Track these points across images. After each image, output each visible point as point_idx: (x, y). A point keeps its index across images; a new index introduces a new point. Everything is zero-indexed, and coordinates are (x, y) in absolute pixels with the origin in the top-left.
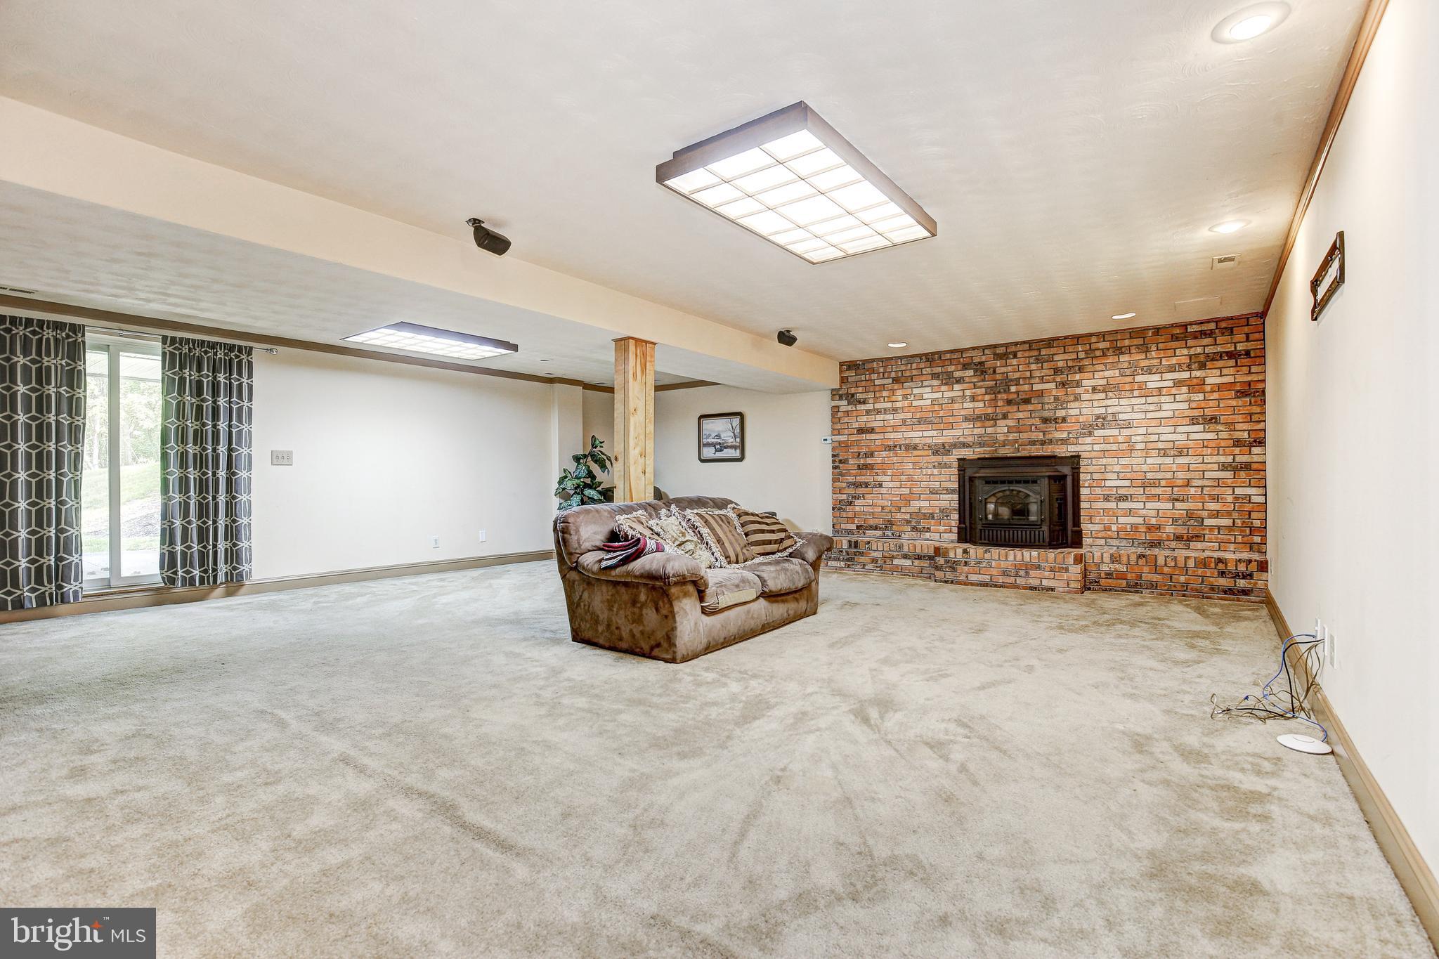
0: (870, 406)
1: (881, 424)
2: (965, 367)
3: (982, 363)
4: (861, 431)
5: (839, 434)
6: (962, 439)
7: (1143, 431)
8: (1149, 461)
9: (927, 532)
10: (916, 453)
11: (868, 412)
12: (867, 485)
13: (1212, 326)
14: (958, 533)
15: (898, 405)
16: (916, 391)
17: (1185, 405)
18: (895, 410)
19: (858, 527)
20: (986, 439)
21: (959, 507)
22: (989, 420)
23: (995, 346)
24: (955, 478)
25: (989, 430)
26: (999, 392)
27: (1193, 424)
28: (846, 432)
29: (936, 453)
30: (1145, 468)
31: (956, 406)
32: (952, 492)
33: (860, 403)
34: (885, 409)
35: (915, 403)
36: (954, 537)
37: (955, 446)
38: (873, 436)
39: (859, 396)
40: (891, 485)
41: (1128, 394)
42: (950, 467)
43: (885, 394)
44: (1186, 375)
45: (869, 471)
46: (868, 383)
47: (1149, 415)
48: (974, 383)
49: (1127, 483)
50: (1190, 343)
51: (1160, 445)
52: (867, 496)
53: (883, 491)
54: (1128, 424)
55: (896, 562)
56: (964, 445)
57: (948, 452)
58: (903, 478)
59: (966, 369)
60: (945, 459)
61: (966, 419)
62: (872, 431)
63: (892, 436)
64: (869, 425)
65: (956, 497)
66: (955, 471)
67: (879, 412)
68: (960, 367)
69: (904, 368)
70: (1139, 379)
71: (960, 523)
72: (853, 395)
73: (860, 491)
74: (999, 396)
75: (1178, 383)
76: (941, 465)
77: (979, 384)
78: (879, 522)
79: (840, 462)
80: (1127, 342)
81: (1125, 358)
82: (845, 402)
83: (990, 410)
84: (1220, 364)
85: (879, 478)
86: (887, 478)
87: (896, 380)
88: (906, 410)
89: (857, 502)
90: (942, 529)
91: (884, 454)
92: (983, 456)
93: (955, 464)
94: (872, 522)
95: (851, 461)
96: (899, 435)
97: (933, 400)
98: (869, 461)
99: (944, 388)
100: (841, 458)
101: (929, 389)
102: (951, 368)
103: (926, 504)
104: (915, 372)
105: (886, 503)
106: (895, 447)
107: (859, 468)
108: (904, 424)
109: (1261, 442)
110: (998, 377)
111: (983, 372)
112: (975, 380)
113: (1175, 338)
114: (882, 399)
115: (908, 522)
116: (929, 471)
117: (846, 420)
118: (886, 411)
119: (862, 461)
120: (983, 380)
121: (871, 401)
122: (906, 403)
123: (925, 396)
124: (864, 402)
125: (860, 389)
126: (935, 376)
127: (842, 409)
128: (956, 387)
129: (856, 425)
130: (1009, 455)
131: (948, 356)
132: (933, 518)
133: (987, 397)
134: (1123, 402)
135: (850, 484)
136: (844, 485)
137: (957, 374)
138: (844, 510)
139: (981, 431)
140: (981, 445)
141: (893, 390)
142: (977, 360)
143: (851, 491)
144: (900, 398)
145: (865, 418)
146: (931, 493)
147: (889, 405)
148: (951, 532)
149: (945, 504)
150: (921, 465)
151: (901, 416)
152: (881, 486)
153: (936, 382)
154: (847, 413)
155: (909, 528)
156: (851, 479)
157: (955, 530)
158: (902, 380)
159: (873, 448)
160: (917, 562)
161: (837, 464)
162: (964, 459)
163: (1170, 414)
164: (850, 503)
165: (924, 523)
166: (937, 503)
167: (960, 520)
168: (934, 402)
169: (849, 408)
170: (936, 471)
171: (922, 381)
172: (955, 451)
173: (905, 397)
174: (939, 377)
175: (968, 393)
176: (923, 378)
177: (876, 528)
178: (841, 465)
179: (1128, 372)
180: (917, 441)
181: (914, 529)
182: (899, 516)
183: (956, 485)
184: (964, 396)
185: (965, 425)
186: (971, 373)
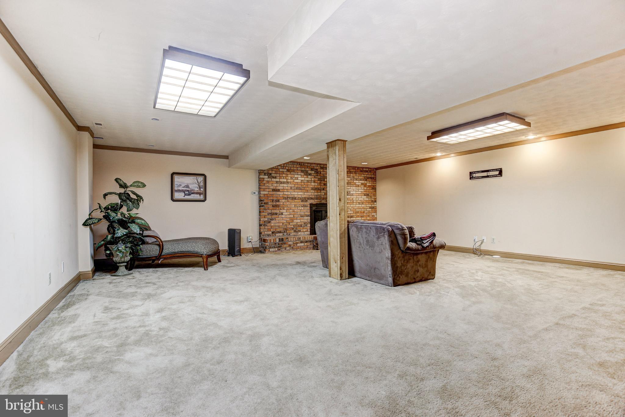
0: (278, 180)
1: (282, 188)
2: (312, 170)
3: (317, 169)
4: (274, 190)
5: (264, 191)
6: (311, 196)
7: (355, 197)
8: (357, 206)
9: (299, 232)
10: (295, 201)
11: (277, 182)
12: (276, 214)
13: (367, 169)
14: (310, 231)
15: (289, 181)
16: (296, 176)
17: (363, 190)
18: (288, 183)
19: (272, 233)
20: (318, 197)
21: (310, 222)
22: (319, 190)
23: (321, 164)
24: (309, 211)
25: (319, 194)
26: (322, 181)
27: (365, 196)
28: (267, 190)
29: (302, 201)
30: (356, 208)
31: (309, 184)
32: (308, 216)
33: (273, 178)
34: (284, 182)
35: (295, 181)
36: (309, 233)
37: (308, 199)
38: (279, 193)
39: (273, 175)
40: (286, 214)
41: (352, 185)
42: (307, 207)
43: (284, 175)
44: (363, 182)
45: (277, 208)
46: (277, 170)
47: (357, 192)
48: (315, 176)
49: (352, 212)
50: (364, 173)
51: (359, 201)
52: (276, 219)
53: (283, 216)
54: (352, 195)
55: (298, 245)
56: (312, 199)
57: (306, 201)
58: (291, 211)
59: (312, 171)
60: (305, 203)
61: (312, 189)
62: (278, 190)
63: (286, 193)
64: (277, 188)
65: (309, 218)
66: (309, 208)
67: (281, 183)
68: (310, 169)
69: (291, 166)
70: (355, 181)
71: (311, 228)
72: (270, 174)
73: (274, 216)
74: (322, 182)
75: (362, 184)
76: (304, 206)
77: (316, 177)
78: (281, 230)
79: (265, 203)
80: (352, 170)
81: (352, 175)
82: (267, 177)
83: (319, 187)
84: (369, 180)
85: (282, 211)
86: (285, 211)
87: (288, 170)
88: (292, 183)
89: (272, 222)
90: (305, 230)
91: (283, 201)
92: (317, 203)
93: (309, 206)
94: (278, 230)
95: (270, 203)
96: (289, 193)
97: (301, 180)
98: (277, 203)
99: (305, 176)
100: (265, 201)
101: (300, 176)
102: (308, 169)
103: (299, 221)
104: (295, 169)
105: (284, 221)
106: (288, 198)
107: (273, 206)
108: (291, 188)
109: (376, 201)
110: (322, 175)
111: (317, 173)
112: (315, 175)
113: (361, 171)
114: (283, 178)
115: (293, 229)
116: (300, 208)
117: (267, 184)
118: (284, 183)
119: (274, 203)
120: (317, 176)
121: (278, 178)
122: (292, 181)
123: (299, 178)
124: (275, 178)
125: (274, 172)
126: (302, 171)
127: (265, 179)
128: (309, 177)
129: (272, 187)
130: (325, 203)
131: (306, 165)
132: (302, 226)
133: (318, 182)
134: (351, 188)
135: (269, 214)
136: (267, 214)
137: (310, 172)
138: (266, 225)
139: (316, 194)
140: (317, 199)
141: (287, 174)
142: (315, 168)
143: (270, 217)
144: (290, 178)
145: (275, 185)
146: (301, 217)
147: (285, 180)
148: (307, 231)
149: (306, 221)
150: (297, 206)
151: (290, 185)
152: (282, 214)
153: (302, 174)
154: (268, 182)
155: (293, 231)
156: (269, 211)
157: (309, 230)
158: (291, 171)
159: (279, 198)
160: (306, 244)
161: (263, 205)
162: (312, 204)
163: (360, 192)
164: (269, 222)
165: (299, 229)
166: (303, 220)
167: (311, 227)
168: (302, 181)
169: (269, 180)
170: (302, 208)
171: (298, 173)
172: (309, 201)
173: (292, 178)
174: (303, 172)
175: (313, 179)
176: (298, 171)
177: (280, 232)
178: (265, 205)
179: (352, 179)
180: (296, 196)
181: (295, 231)
182: (289, 226)
183: (309, 213)
184: (311, 180)
185: (312, 191)
186: (313, 172)
